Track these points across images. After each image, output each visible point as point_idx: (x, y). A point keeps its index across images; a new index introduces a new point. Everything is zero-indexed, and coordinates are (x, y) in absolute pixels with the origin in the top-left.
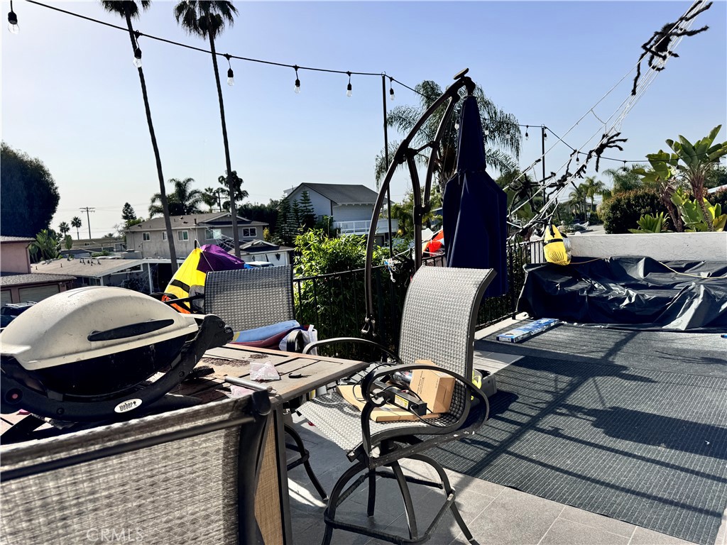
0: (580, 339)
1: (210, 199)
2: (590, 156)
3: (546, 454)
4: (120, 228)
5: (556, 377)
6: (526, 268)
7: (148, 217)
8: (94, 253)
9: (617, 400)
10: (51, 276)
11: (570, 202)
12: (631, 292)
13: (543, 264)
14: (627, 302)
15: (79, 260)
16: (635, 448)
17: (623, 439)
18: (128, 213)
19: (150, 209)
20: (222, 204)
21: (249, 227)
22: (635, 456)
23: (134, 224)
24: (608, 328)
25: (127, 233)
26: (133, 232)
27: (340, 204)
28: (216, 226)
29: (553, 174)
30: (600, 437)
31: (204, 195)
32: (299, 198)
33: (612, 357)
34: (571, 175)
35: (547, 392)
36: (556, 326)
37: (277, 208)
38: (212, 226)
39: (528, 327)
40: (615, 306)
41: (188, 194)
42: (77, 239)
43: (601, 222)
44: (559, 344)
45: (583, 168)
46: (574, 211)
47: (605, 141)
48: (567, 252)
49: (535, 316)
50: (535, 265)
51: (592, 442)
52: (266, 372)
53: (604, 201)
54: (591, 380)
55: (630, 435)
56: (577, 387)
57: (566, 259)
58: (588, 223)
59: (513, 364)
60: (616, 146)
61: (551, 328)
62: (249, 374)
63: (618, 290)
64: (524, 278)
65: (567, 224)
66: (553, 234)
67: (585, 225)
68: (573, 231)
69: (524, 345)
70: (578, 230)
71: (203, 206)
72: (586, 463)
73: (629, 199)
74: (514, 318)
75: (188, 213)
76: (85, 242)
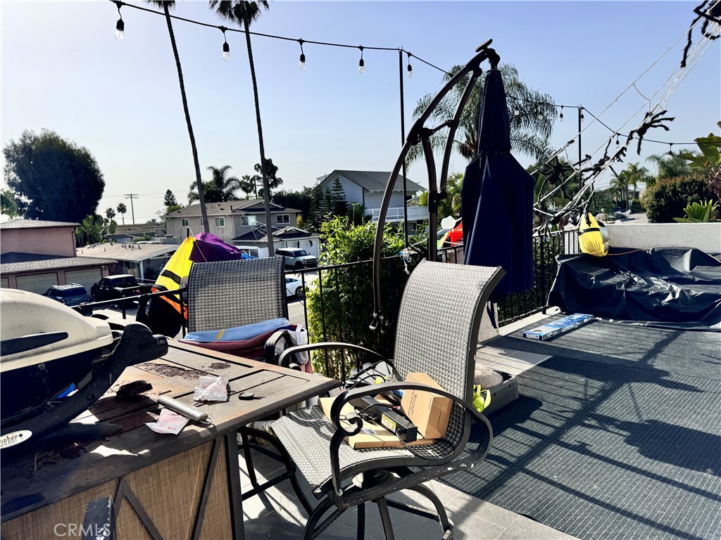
0: (615, 338)
1: (247, 186)
2: (630, 138)
3: (570, 476)
4: (162, 214)
5: (587, 382)
6: (559, 259)
7: (188, 203)
8: (135, 238)
9: (655, 411)
10: (94, 260)
11: (611, 189)
12: (675, 287)
13: (577, 255)
14: (670, 297)
15: (121, 245)
16: (676, 473)
17: (661, 461)
18: (170, 200)
19: (189, 196)
20: (257, 191)
21: (282, 214)
22: (675, 484)
23: (174, 210)
24: (647, 326)
25: (167, 218)
26: (173, 218)
27: (372, 191)
28: (251, 213)
29: (588, 157)
30: (633, 455)
31: (241, 183)
32: (332, 185)
33: (651, 360)
34: (609, 158)
35: (574, 398)
36: (590, 322)
37: (310, 195)
38: (247, 213)
39: (559, 323)
40: (656, 302)
41: (225, 181)
42: (122, 224)
43: (644, 211)
44: (591, 343)
45: (622, 151)
46: (615, 198)
47: (649, 120)
48: (603, 242)
49: (567, 311)
50: (569, 256)
51: (625, 462)
52: (212, 391)
53: (647, 188)
54: (626, 386)
55: (670, 456)
56: (609, 394)
57: (602, 250)
58: (629, 211)
59: (539, 365)
60: (661, 126)
61: (584, 325)
62: (193, 392)
63: (660, 284)
64: (557, 269)
65: (607, 212)
66: (589, 223)
67: (627, 213)
68: (614, 219)
69: (553, 343)
70: (619, 219)
71: (240, 194)
72: (616, 489)
73: (675, 186)
74: (544, 313)
75: (226, 200)
76: (129, 227)
